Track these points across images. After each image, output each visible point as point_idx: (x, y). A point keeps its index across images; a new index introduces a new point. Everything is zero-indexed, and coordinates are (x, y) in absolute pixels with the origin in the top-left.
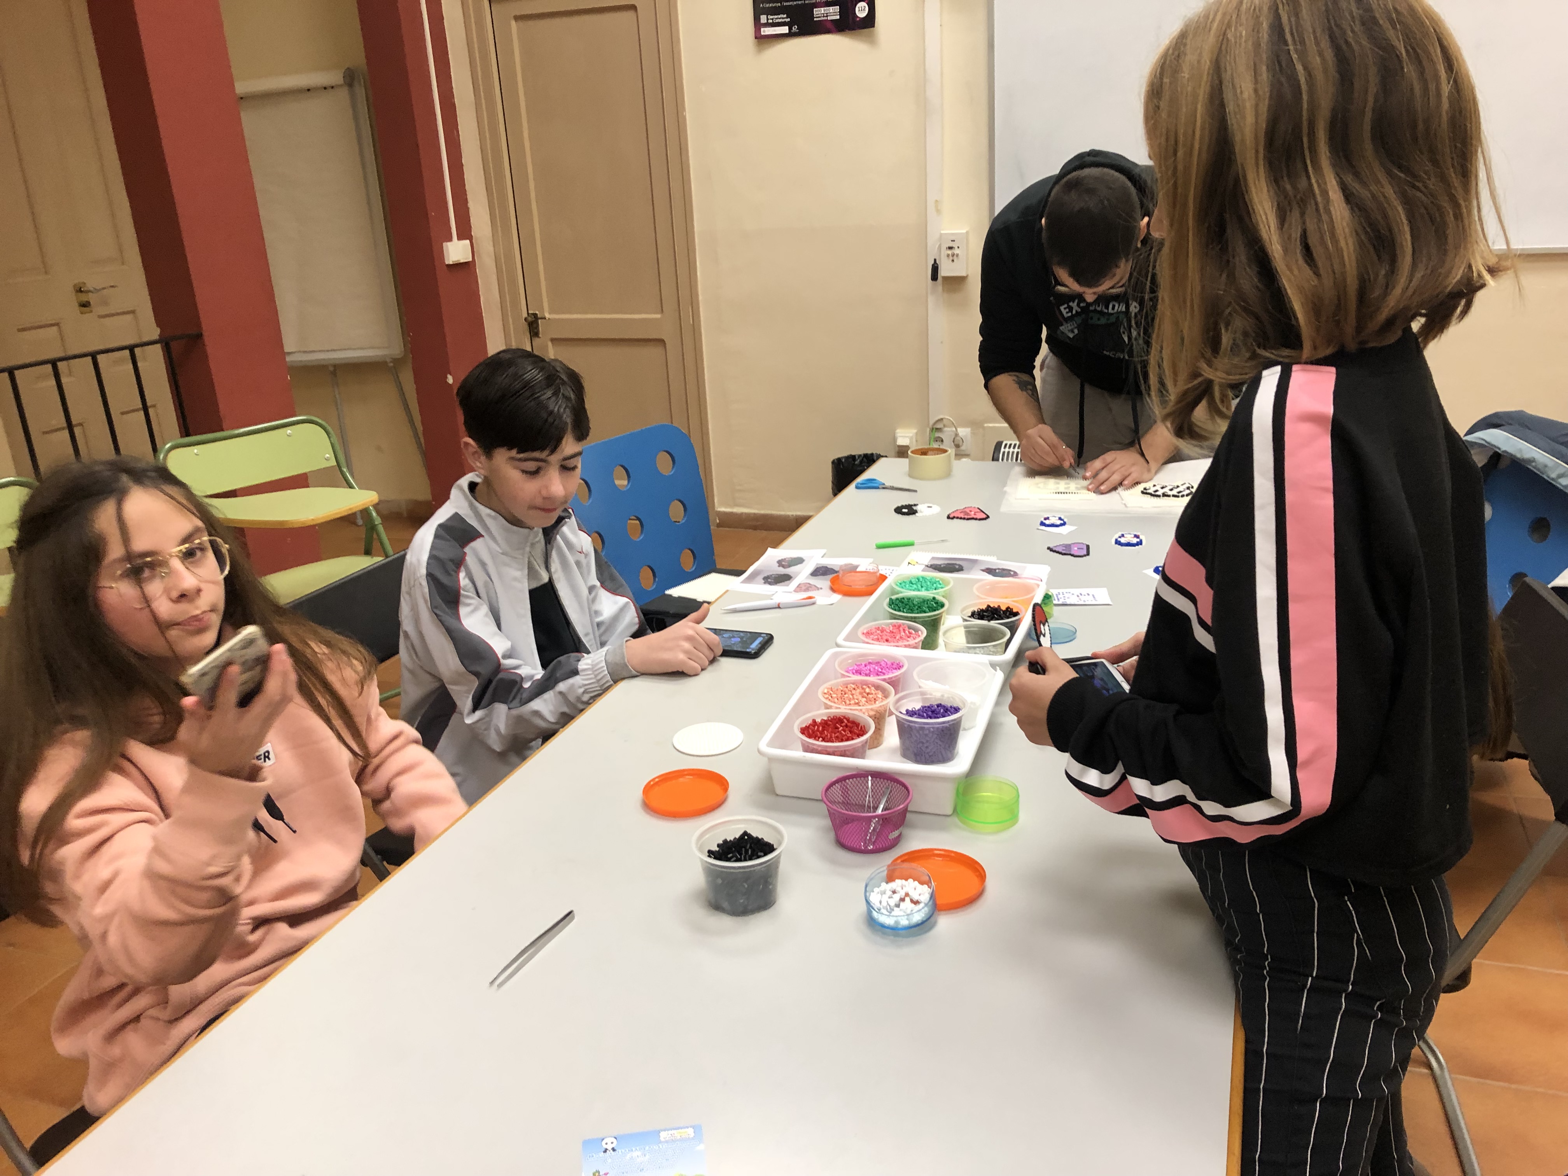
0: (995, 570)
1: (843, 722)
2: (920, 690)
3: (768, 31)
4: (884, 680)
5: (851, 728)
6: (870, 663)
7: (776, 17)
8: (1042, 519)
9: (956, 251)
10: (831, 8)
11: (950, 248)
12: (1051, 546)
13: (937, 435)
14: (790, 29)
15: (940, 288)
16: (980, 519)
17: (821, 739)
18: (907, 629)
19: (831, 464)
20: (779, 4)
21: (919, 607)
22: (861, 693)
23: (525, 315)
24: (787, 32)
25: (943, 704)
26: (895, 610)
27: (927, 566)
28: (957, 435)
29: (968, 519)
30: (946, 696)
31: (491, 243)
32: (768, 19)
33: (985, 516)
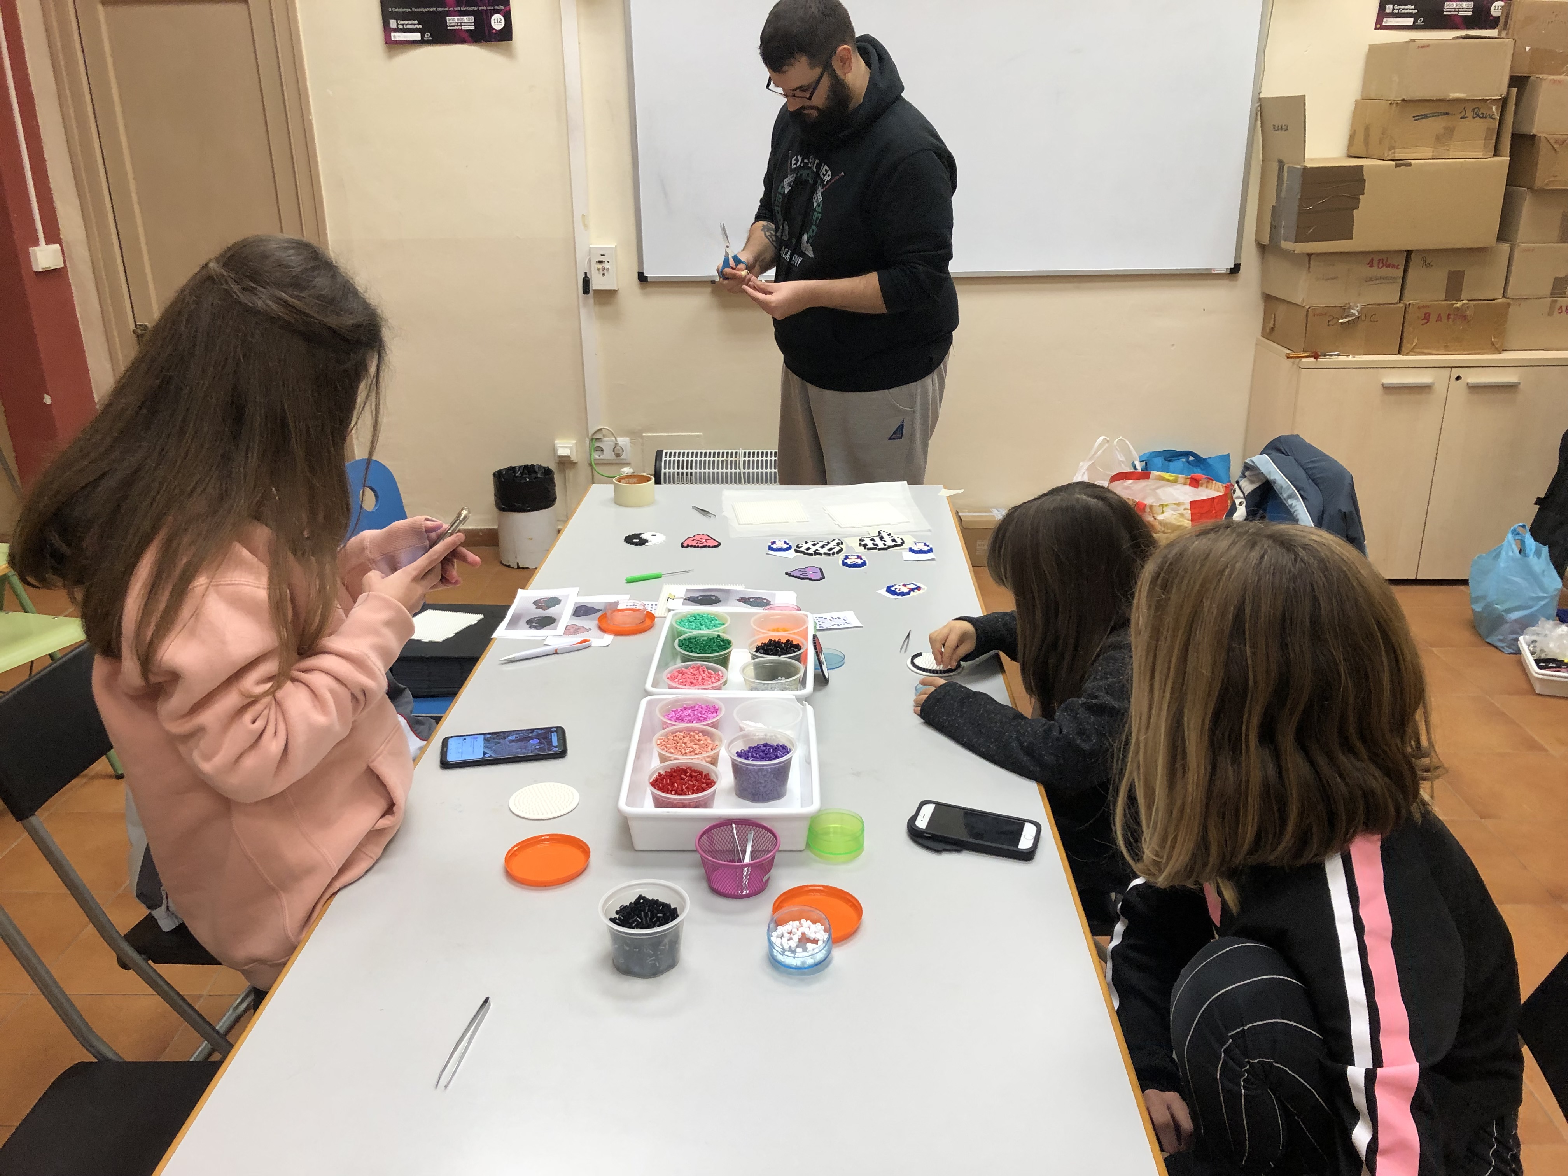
0: (749, 599)
1: (687, 772)
2: (742, 733)
3: (399, 36)
4: (707, 725)
5: (696, 777)
6: (685, 708)
7: (406, 22)
8: (770, 544)
9: (606, 265)
10: (465, 18)
11: (600, 262)
12: (789, 571)
13: (597, 444)
14: (422, 36)
15: (592, 301)
16: (713, 547)
17: (673, 792)
18: (705, 670)
19: (492, 478)
20: (409, 10)
21: (709, 646)
22: (692, 741)
23: (132, 327)
24: (420, 39)
25: (769, 743)
26: (688, 651)
27: (685, 599)
28: (616, 444)
29: (702, 547)
30: (769, 735)
31: (87, 248)
32: (398, 24)
33: (716, 544)
